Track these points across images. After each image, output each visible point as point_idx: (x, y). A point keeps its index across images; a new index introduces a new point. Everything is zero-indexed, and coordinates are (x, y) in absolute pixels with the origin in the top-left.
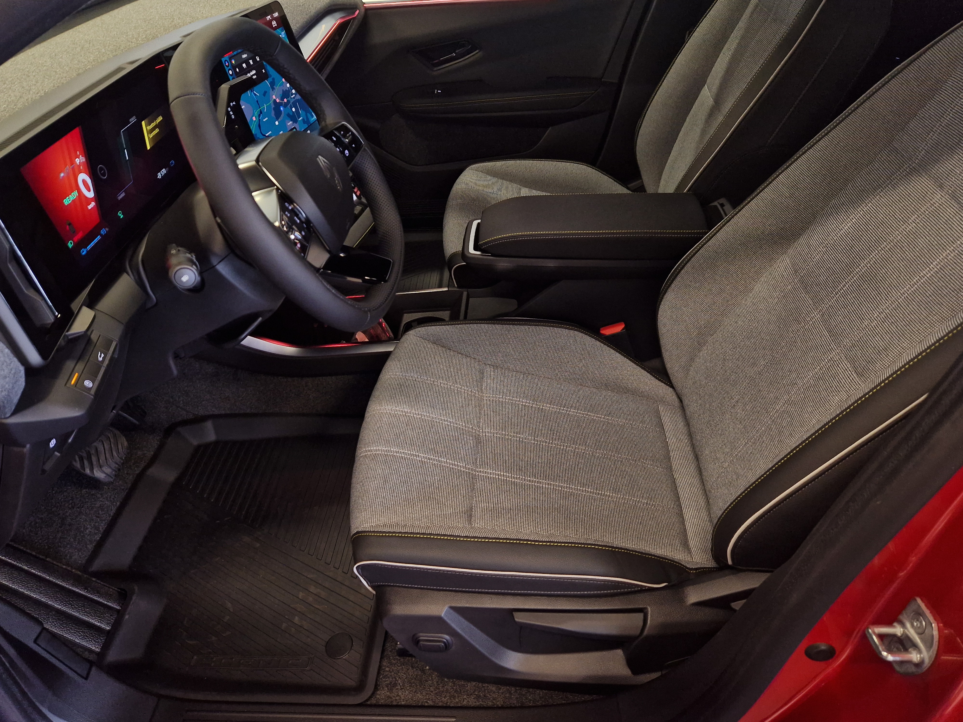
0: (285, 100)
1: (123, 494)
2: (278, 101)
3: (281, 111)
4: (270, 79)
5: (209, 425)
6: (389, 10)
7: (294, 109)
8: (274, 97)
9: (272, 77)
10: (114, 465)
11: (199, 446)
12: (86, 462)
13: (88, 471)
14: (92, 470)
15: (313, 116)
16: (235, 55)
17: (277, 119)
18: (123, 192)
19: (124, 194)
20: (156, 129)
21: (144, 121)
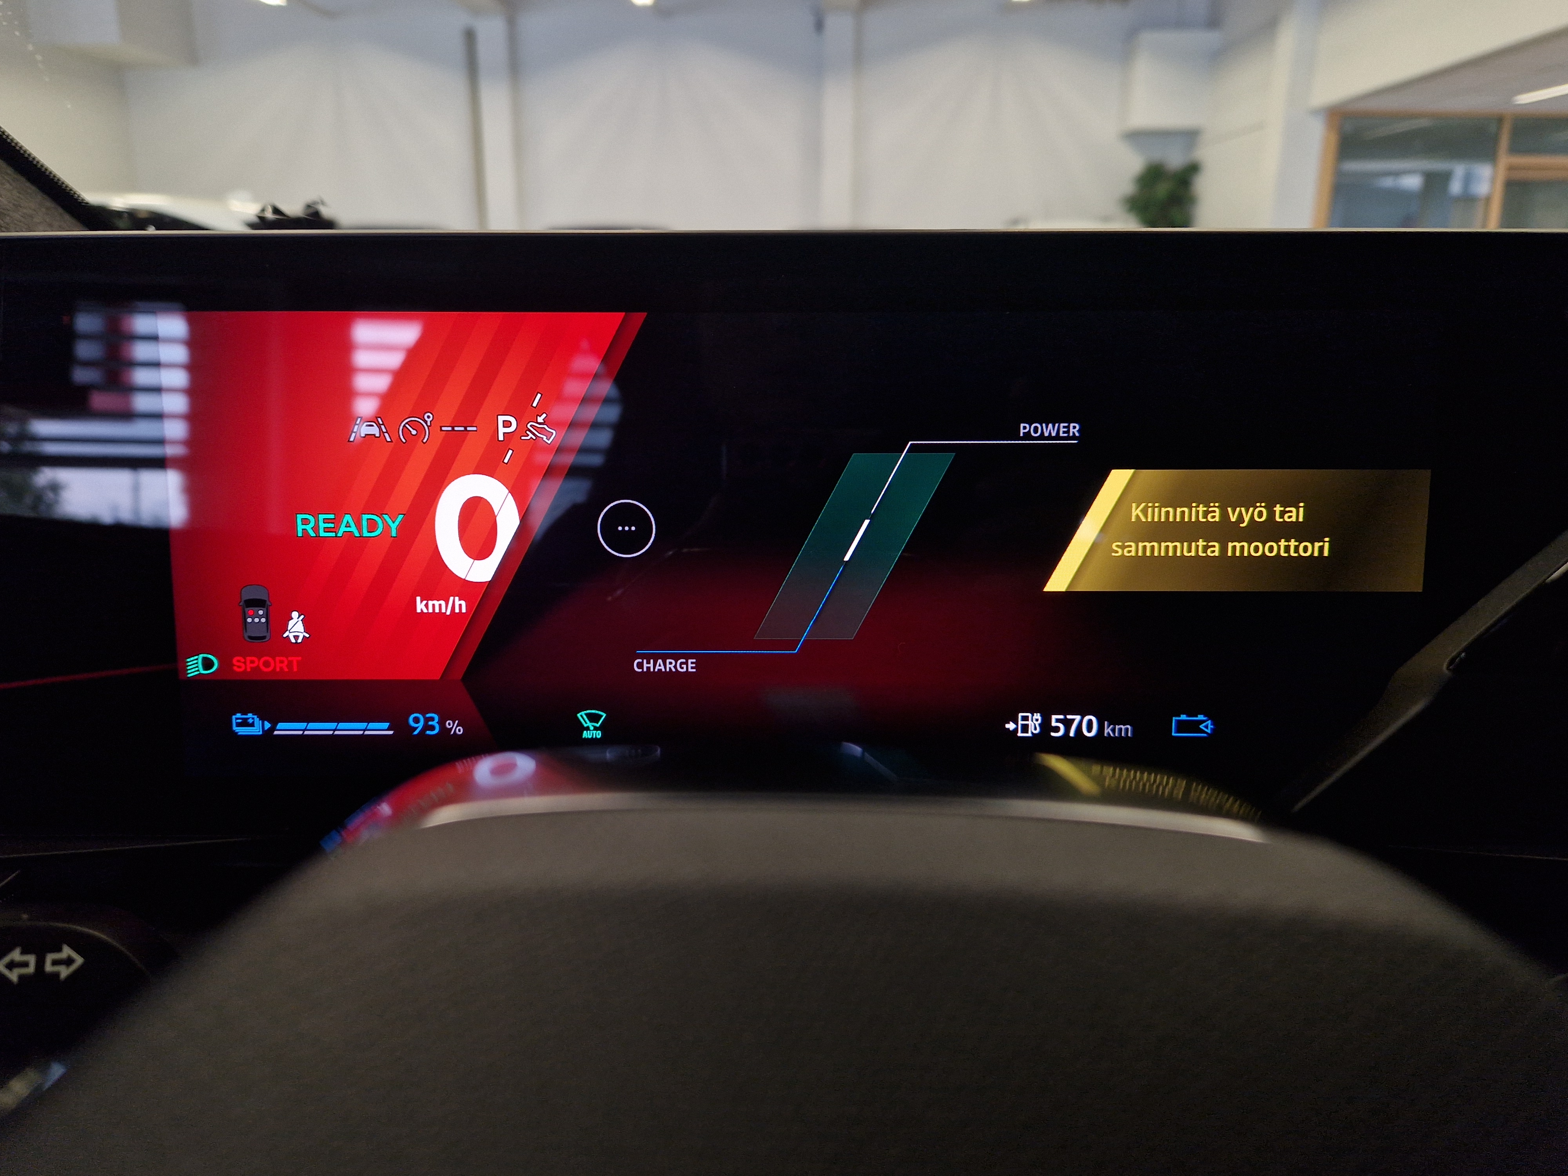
18: (687, 657)
19: (690, 666)
20: (1201, 543)
21: (1128, 473)
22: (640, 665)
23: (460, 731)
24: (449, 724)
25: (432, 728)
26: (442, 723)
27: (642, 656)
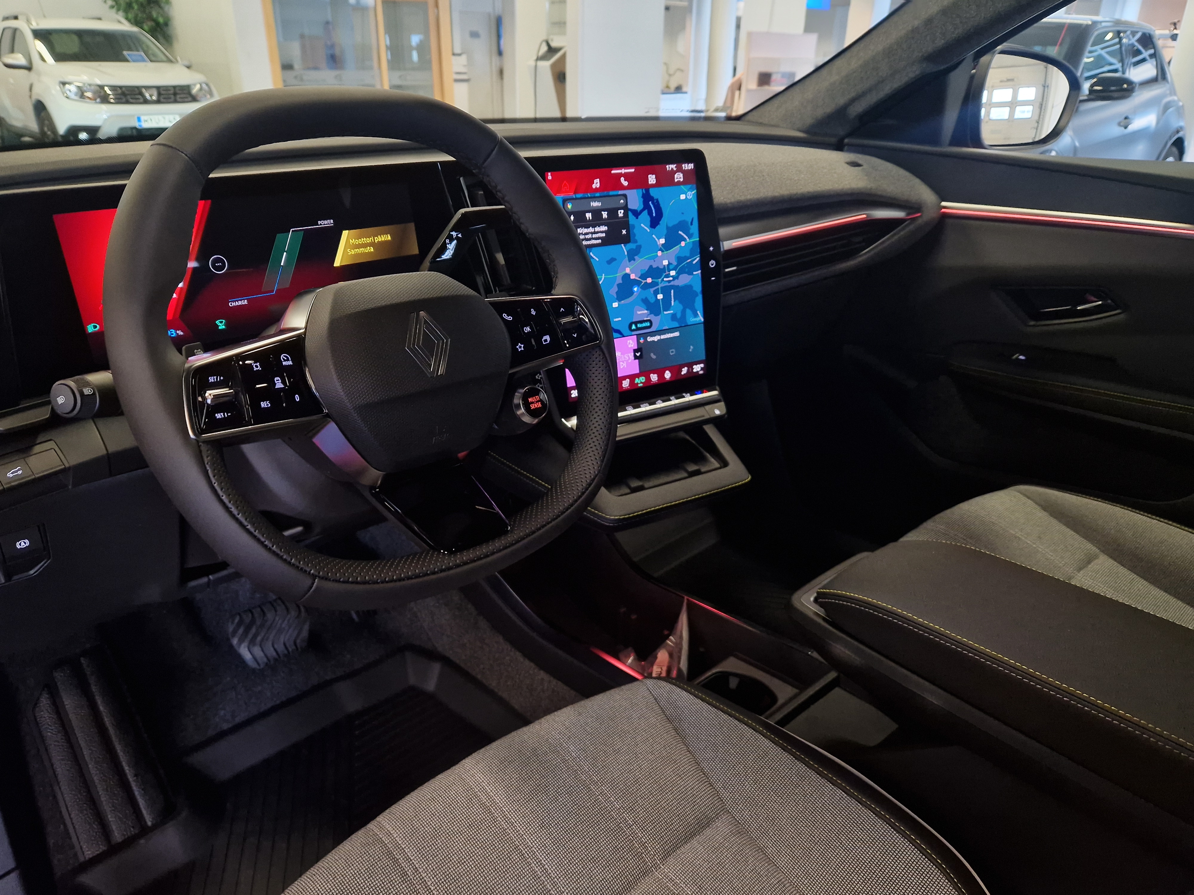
0: (649, 280)
1: (294, 694)
2: (633, 276)
3: (632, 293)
4: (631, 246)
5: (436, 668)
6: (978, 223)
7: (660, 297)
8: (628, 271)
9: (638, 244)
10: (271, 653)
11: (412, 688)
12: (241, 631)
13: (235, 641)
14: (241, 641)
15: (696, 315)
16: (576, 199)
17: (619, 298)
18: (244, 300)
19: (246, 302)
20: (369, 248)
21: (347, 231)
22: (231, 304)
23: (182, 333)
24: (178, 332)
25: (173, 334)
26: (176, 333)
27: (231, 302)
